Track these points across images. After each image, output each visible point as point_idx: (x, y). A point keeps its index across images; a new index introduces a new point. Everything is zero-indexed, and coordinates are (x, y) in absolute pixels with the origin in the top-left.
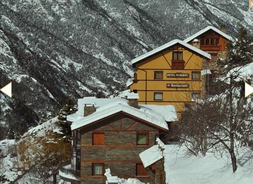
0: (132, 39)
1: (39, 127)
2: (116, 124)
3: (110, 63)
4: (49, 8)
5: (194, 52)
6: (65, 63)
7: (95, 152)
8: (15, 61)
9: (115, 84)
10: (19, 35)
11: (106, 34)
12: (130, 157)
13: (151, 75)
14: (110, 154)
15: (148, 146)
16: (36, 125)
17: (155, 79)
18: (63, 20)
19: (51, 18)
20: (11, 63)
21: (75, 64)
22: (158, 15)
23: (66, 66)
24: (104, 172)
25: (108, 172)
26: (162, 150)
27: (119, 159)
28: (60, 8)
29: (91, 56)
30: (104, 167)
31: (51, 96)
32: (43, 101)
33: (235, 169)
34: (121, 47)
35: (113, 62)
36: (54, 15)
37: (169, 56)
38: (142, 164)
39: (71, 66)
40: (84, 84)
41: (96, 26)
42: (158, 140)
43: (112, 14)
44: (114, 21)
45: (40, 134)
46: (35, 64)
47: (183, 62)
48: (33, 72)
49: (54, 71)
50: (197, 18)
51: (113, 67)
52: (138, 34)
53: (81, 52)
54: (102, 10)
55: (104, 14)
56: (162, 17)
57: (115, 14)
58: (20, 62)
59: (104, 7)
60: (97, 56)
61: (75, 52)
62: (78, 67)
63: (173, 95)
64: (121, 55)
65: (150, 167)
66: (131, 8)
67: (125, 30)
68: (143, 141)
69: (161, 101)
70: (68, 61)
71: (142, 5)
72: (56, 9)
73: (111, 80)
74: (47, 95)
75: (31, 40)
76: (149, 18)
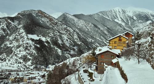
0: (106, 34)
1: (84, 54)
2: (106, 53)
3: (100, 40)
4: (86, 27)
5: (124, 37)
6: (90, 40)
7: (102, 59)
8: (79, 39)
9: (101, 45)
10: (80, 33)
11: (99, 33)
12: (110, 61)
13: (114, 42)
14: (105, 60)
15: (114, 58)
16: (83, 54)
17: (115, 43)
18: (90, 30)
19: (87, 30)
20: (78, 40)
21: (92, 40)
22: (112, 29)
23: (90, 41)
24: (103, 64)
25: (104, 64)
26: (118, 59)
27: (107, 61)
28: (89, 27)
29: (96, 38)
30: (104, 63)
31: (87, 47)
32: (85, 49)
33: (139, 63)
34: (103, 36)
35: (101, 40)
36: (87, 29)
37: (118, 38)
38: (112, 62)
39: (91, 40)
40: (94, 45)
41: (97, 31)
42: (116, 57)
43: (101, 29)
44: (101, 30)
45: (84, 56)
46: (83, 40)
47: (121, 40)
48: (83, 42)
49: (87, 42)
50: (121, 30)
51: (101, 41)
52: (107, 33)
53: (94, 37)
54: (99, 28)
55: (99, 29)
56: (113, 29)
57: (102, 29)
58: (80, 40)
59: (99, 27)
60: (97, 38)
61: (92, 37)
62: (93, 41)
63: (119, 47)
64: (103, 38)
65: (115, 63)
66: (105, 27)
67: (104, 32)
68: (112, 57)
69: (116, 49)
70: (91, 39)
71: (108, 27)
72: (88, 27)
73: (101, 44)
74: (85, 47)
75: (82, 35)
76: (110, 30)
